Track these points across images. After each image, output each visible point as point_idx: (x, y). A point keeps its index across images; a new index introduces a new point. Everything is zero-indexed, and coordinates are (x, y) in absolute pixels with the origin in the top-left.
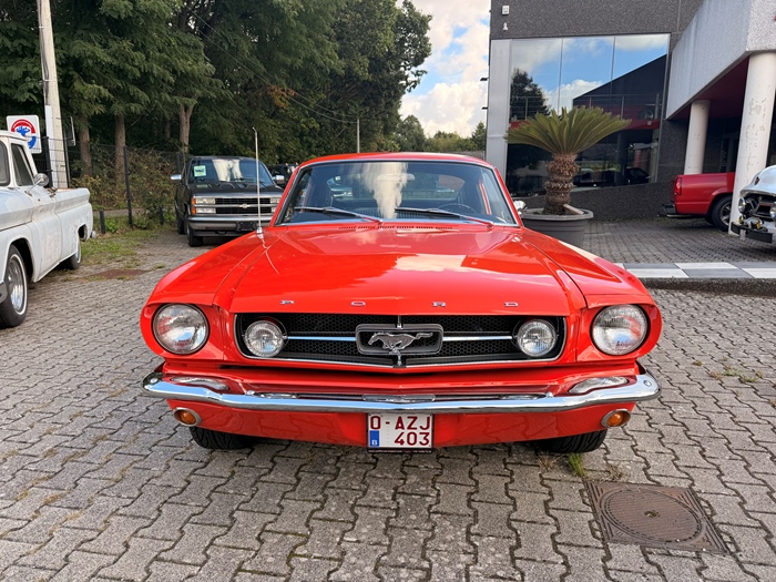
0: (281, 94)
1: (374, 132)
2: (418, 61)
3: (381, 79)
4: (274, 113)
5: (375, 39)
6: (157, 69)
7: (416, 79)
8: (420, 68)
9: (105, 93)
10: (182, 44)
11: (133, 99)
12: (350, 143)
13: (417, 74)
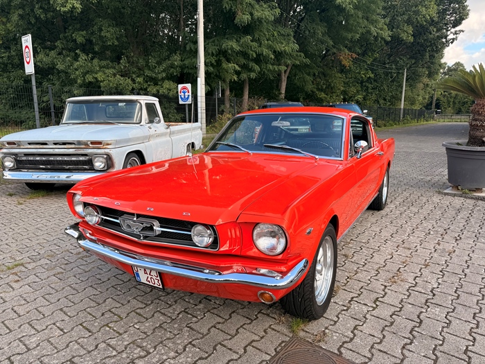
0: (346, 58)
1: (420, 76)
2: (457, 23)
3: (425, 40)
4: (343, 70)
5: (417, 13)
6: (265, 51)
7: (455, 37)
8: (458, 28)
9: (237, 68)
10: (280, 34)
11: (251, 70)
12: (400, 85)
13: (456, 33)
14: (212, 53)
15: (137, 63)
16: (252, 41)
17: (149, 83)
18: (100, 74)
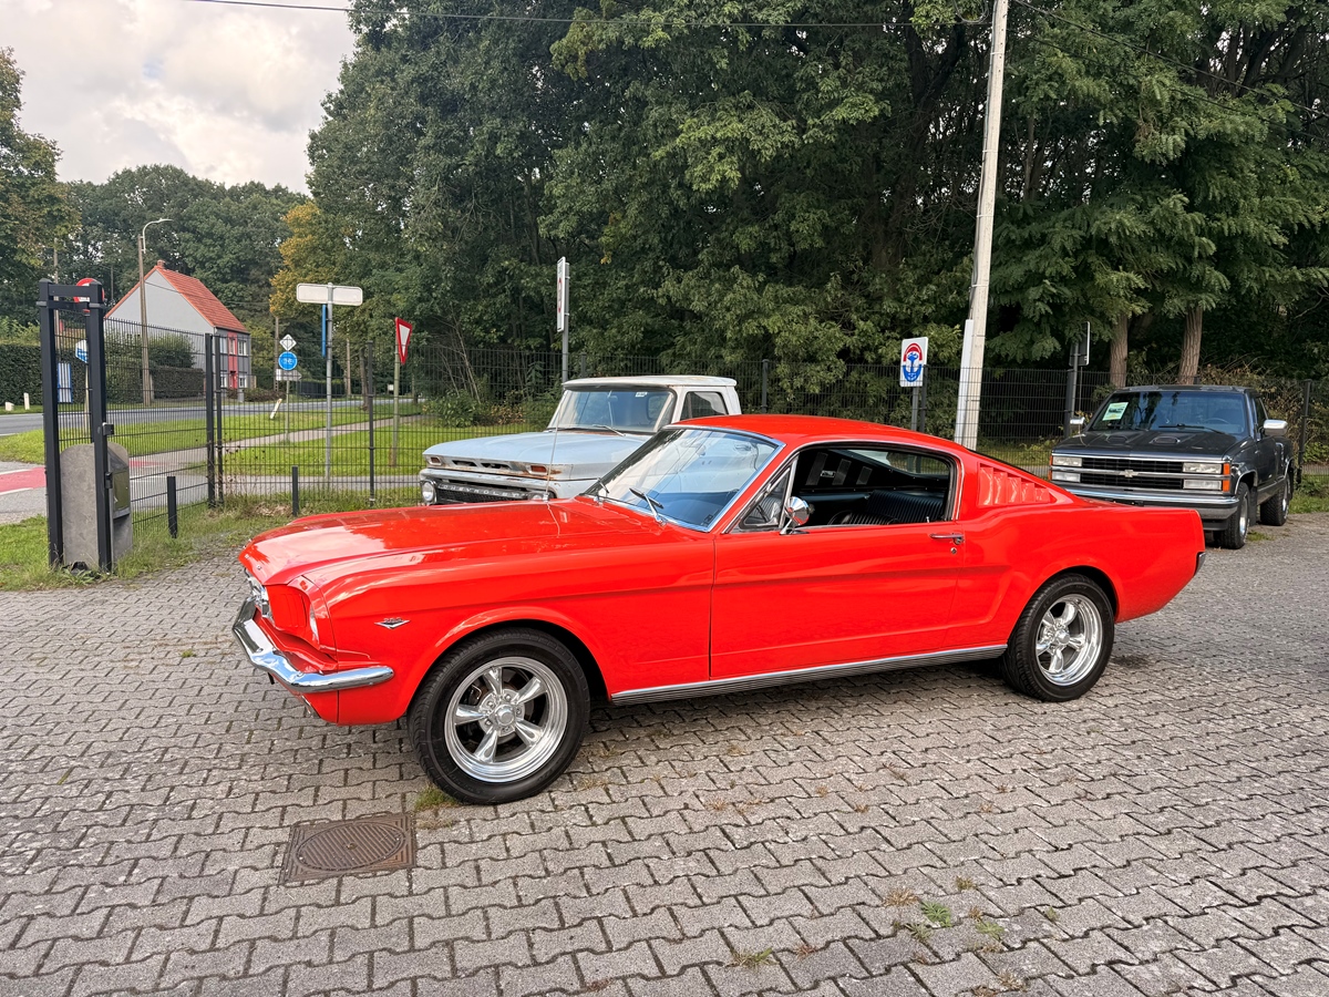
9: (1139, 282)
14: (1063, 249)
15: (867, 285)
16: (1189, 208)
17: (887, 333)
18: (776, 317)
